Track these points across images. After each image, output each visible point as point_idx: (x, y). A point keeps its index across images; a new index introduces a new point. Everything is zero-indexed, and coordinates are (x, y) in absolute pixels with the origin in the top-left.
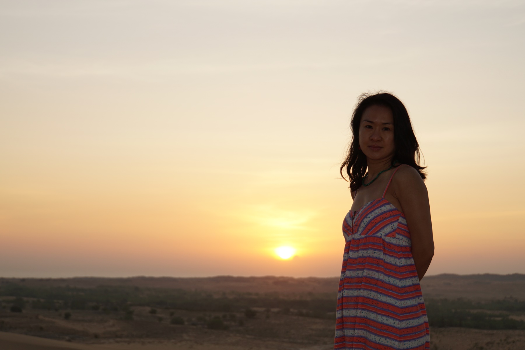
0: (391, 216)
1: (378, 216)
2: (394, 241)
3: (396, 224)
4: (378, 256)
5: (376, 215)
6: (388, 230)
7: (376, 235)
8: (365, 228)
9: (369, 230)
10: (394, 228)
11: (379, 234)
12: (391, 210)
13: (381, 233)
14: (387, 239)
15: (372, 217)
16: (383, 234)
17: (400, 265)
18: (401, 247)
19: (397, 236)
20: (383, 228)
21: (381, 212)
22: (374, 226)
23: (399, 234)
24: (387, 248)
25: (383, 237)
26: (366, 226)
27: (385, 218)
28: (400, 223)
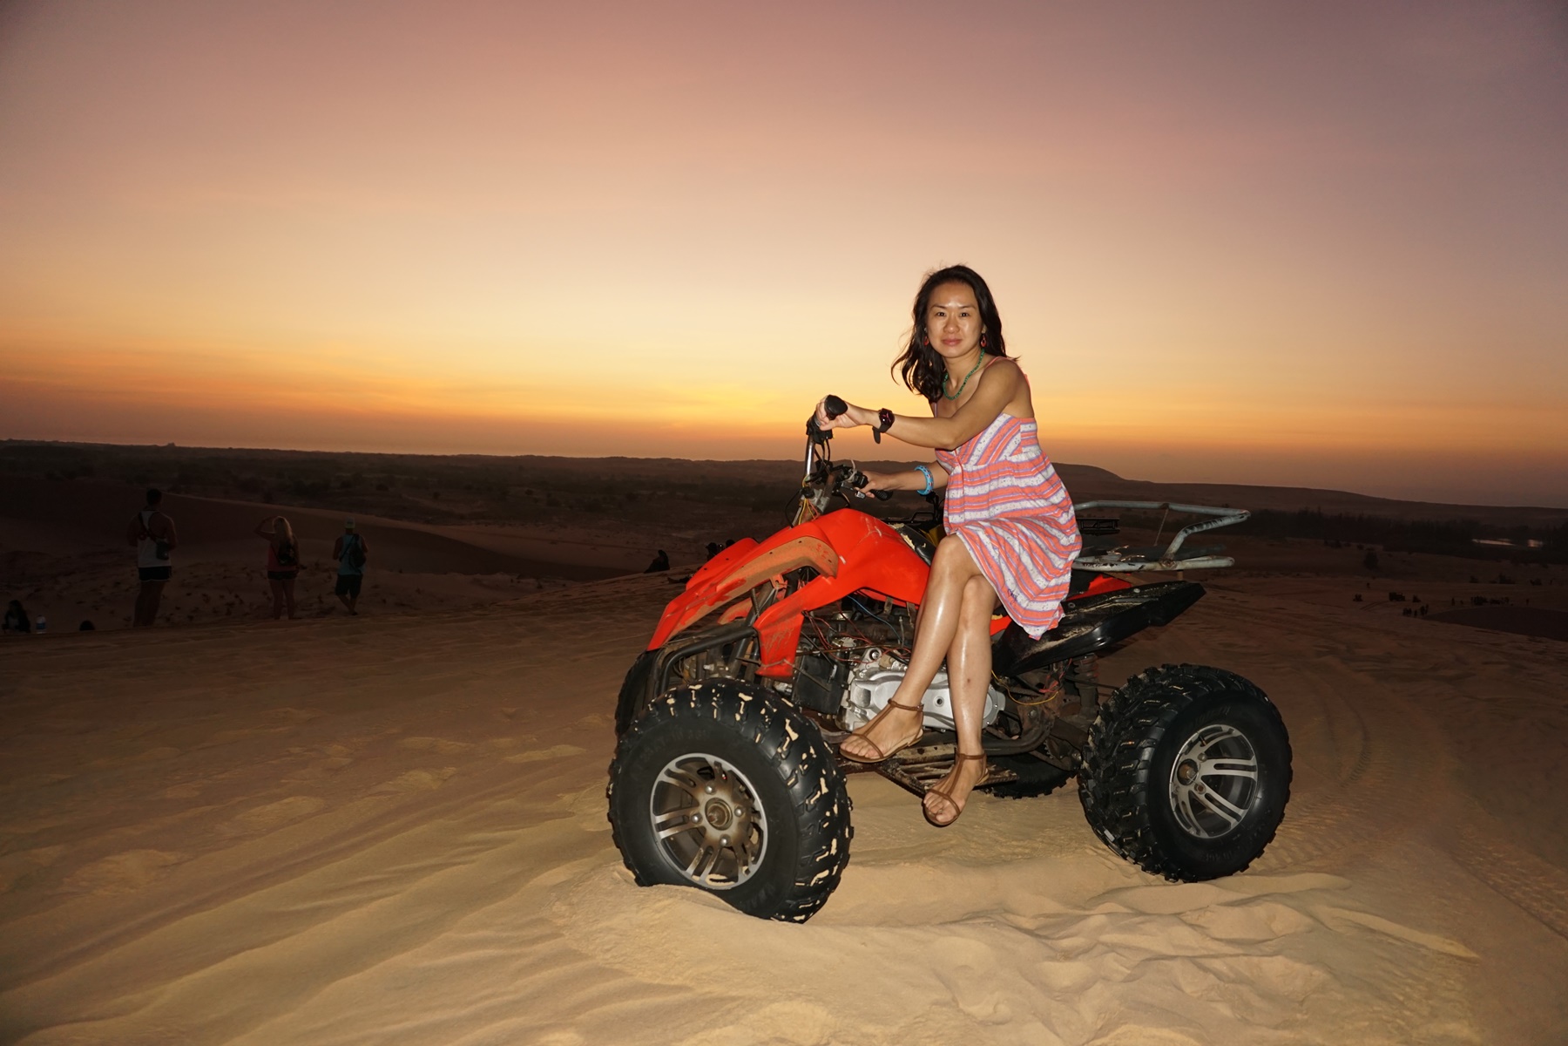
0: (1010, 429)
1: (995, 435)
2: (1022, 458)
3: (1018, 437)
4: (1010, 484)
5: (992, 436)
6: (1012, 446)
7: (1000, 459)
8: (981, 457)
9: (989, 457)
10: (1018, 442)
11: (1002, 458)
12: (1008, 422)
13: (1004, 454)
14: (1014, 459)
15: (987, 441)
16: (1008, 455)
17: (1039, 483)
18: (1031, 461)
19: (1024, 450)
20: (1005, 448)
21: (996, 429)
22: (994, 450)
23: (1025, 446)
24: (1016, 470)
25: (1009, 459)
26: (983, 453)
27: (1004, 435)
28: (1024, 432)
